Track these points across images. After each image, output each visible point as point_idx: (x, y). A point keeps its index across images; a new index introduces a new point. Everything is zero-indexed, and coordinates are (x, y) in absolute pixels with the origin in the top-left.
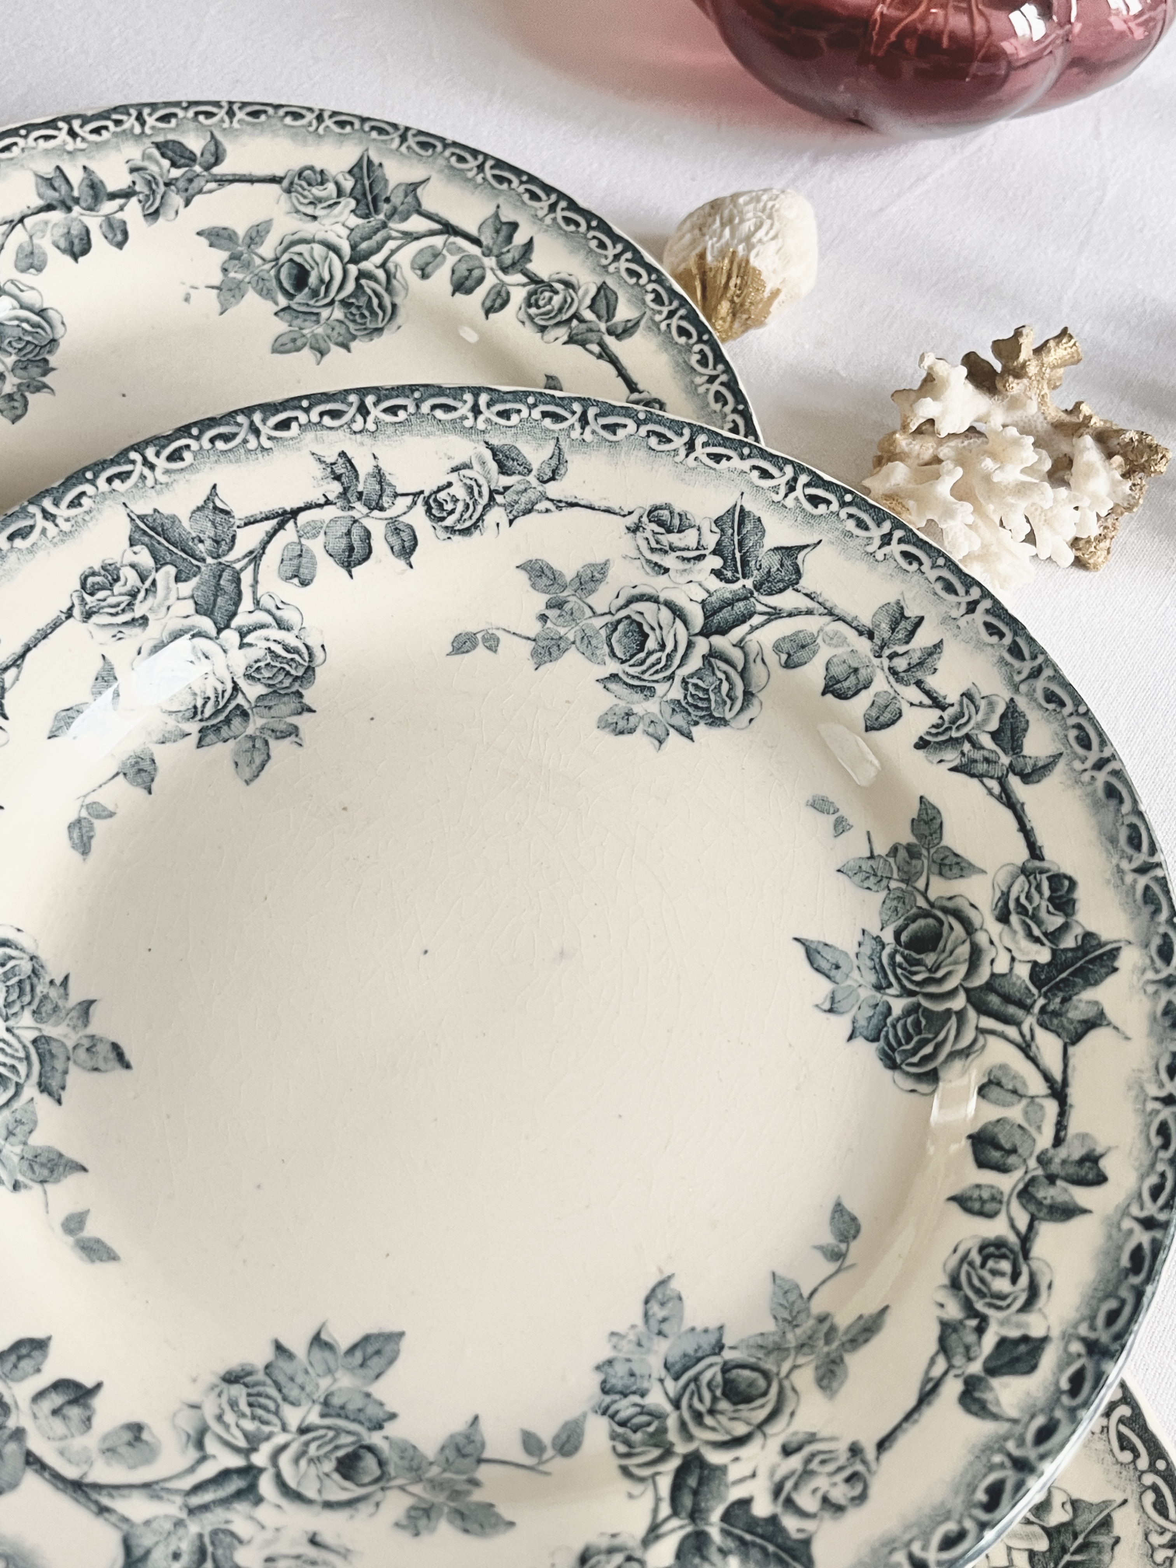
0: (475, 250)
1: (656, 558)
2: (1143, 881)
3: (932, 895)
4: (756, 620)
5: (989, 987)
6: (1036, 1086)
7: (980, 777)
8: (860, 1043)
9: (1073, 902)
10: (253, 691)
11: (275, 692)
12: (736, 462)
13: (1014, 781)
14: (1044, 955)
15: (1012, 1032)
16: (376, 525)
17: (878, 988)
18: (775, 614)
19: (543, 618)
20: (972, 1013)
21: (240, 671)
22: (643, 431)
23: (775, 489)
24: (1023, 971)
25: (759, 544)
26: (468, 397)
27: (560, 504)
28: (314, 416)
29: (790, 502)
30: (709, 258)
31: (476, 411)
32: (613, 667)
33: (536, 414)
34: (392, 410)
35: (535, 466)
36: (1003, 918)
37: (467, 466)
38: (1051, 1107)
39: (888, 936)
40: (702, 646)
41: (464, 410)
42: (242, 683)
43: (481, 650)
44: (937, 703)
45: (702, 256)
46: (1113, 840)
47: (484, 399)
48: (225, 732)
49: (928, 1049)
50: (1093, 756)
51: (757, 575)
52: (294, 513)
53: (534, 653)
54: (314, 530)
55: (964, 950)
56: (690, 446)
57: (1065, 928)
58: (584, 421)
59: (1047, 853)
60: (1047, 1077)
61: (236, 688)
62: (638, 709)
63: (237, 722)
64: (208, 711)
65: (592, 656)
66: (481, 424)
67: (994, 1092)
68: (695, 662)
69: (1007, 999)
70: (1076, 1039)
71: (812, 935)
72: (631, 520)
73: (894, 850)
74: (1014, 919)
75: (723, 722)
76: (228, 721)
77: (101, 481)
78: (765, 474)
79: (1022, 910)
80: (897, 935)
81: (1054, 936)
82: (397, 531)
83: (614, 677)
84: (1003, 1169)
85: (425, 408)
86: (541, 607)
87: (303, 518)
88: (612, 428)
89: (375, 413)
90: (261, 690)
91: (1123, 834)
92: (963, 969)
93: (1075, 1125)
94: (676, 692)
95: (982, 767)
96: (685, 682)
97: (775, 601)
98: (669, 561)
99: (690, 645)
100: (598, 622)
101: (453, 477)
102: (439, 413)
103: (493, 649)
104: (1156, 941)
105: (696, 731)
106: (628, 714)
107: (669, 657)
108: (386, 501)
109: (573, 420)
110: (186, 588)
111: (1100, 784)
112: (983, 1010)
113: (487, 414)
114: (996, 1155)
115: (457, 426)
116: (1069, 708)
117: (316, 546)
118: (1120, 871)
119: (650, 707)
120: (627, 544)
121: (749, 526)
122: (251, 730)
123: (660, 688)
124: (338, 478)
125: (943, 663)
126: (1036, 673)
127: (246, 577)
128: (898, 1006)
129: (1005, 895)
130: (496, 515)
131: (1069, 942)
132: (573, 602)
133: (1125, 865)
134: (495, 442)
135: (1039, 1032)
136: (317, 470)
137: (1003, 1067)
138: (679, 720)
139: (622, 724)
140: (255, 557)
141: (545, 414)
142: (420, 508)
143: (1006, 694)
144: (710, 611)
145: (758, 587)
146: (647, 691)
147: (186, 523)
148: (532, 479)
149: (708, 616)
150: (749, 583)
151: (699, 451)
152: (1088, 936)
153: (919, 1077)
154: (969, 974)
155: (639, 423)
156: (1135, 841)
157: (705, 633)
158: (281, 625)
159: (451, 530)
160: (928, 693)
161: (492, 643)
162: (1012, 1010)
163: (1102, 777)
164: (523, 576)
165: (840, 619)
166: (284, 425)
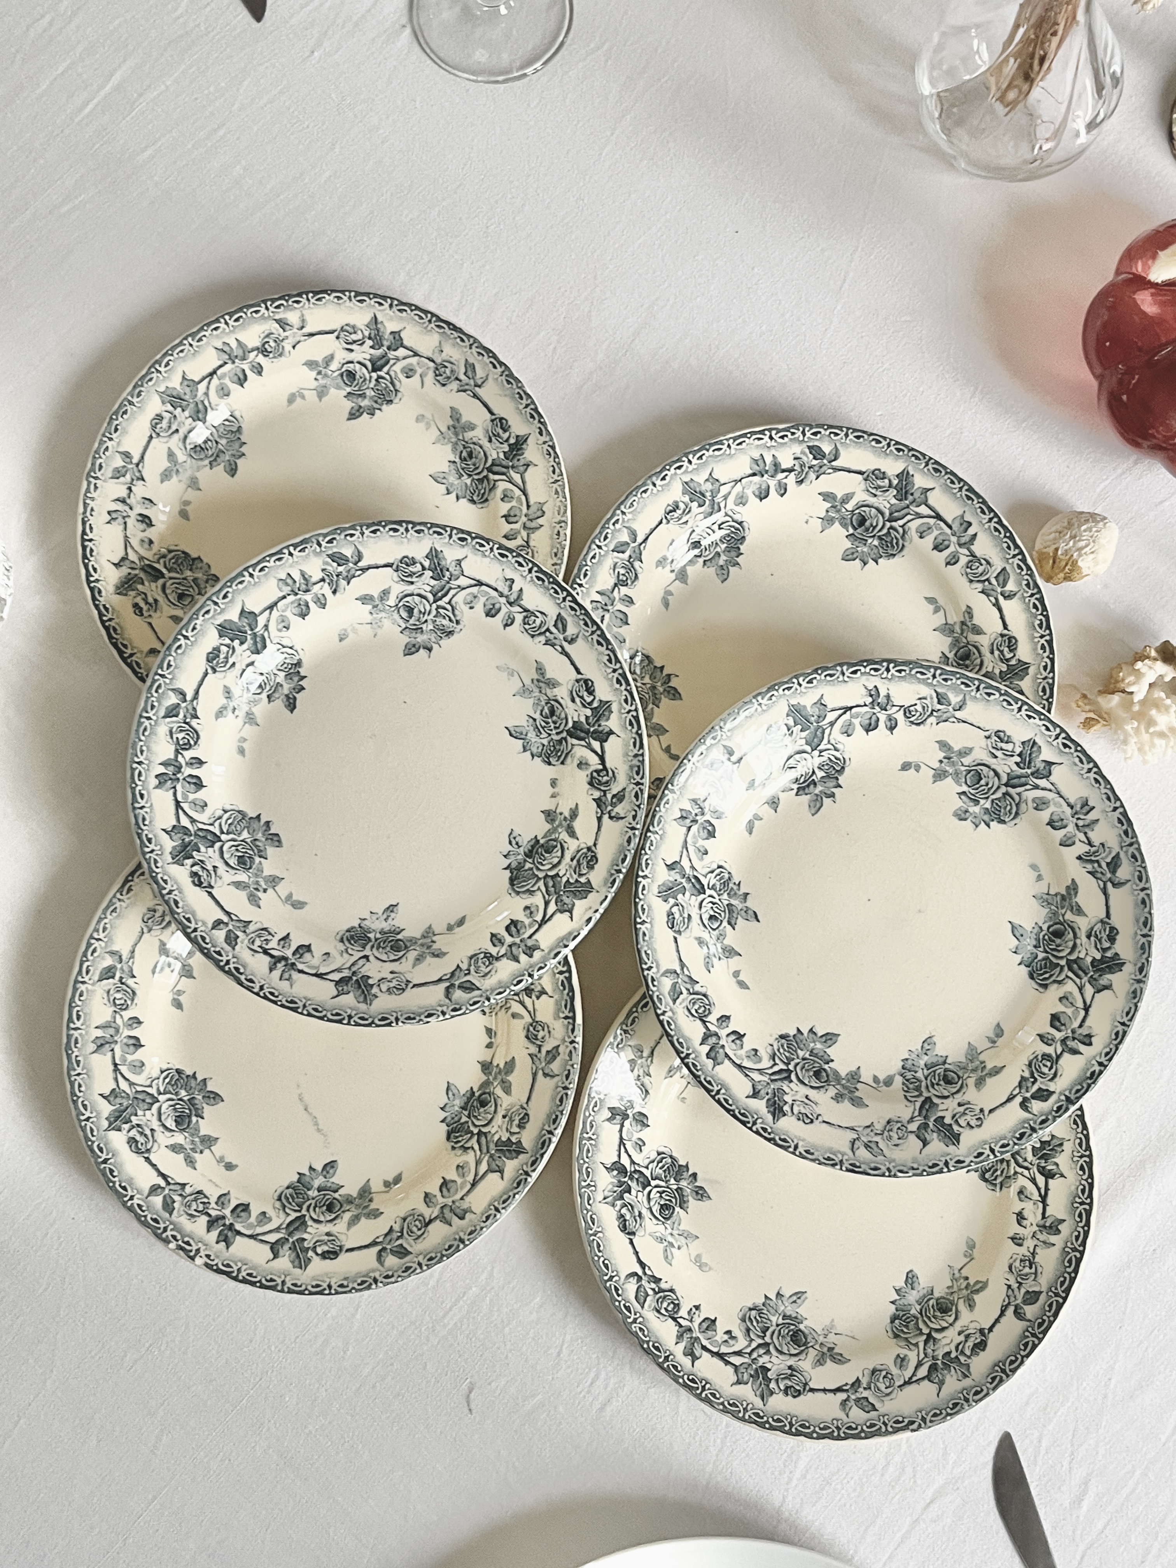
0: (948, 531)
1: (994, 751)
2: (1143, 940)
3: (1066, 917)
4: (1028, 787)
5: (1075, 961)
6: (1080, 1004)
7: (1097, 878)
8: (1022, 967)
9: (1115, 940)
10: (820, 774)
11: (828, 776)
12: (1037, 721)
13: (1109, 885)
14: (1098, 956)
15: (1078, 981)
16: (882, 717)
17: (1035, 947)
18: (1036, 787)
19: (941, 762)
20: (1066, 968)
21: (816, 765)
22: (1002, 698)
23: (1050, 736)
24: (1089, 959)
25: (1037, 756)
26: (932, 670)
27: (960, 721)
28: (868, 670)
29: (1055, 743)
30: (1060, 552)
31: (934, 676)
32: (965, 788)
33: (959, 682)
34: (900, 671)
35: (953, 703)
36: (1089, 937)
37: (925, 698)
38: (1083, 1013)
39: (1045, 927)
40: (1003, 789)
41: (929, 675)
42: (817, 770)
43: (912, 770)
44: (1090, 844)
45: (1057, 550)
46: (1137, 921)
47: (938, 672)
48: (807, 791)
49: (1047, 976)
50: (1142, 885)
51: (1033, 769)
52: (851, 708)
53: (934, 776)
54: (857, 716)
55: (1071, 944)
56: (1020, 709)
57: (1109, 948)
58: (978, 689)
59: (1112, 917)
60: (1085, 1002)
61: (814, 772)
62: (971, 810)
63: (812, 786)
64: (802, 780)
65: (958, 782)
66: (935, 682)
67: (1064, 1001)
68: (999, 795)
69: (1080, 968)
70: (1099, 991)
71: (1016, 921)
72: (987, 734)
73: (1056, 895)
74: (1092, 939)
75: (1003, 822)
76: (808, 786)
77: (781, 691)
78: (1048, 729)
79: (1096, 936)
80: (1049, 928)
81: (1105, 950)
82: (890, 720)
83: (964, 793)
84: (1059, 1030)
85: (913, 672)
86: (941, 758)
87: (854, 710)
88: (989, 694)
89: (893, 671)
90: (823, 774)
91: (1143, 919)
92: (1068, 950)
93: (1088, 1023)
94: (988, 805)
95: (1099, 875)
96: (993, 801)
97: (1038, 782)
98: (999, 753)
99: (998, 788)
100: (963, 768)
101: (918, 702)
102: (919, 675)
103: (917, 771)
104: (1139, 965)
105: (992, 824)
106: (967, 811)
107: (989, 789)
108: (888, 707)
109: (974, 687)
110: (804, 734)
111: (1140, 898)
112: (1070, 969)
113: (938, 678)
114: (1058, 1024)
115: (925, 682)
116: (1139, 863)
117: (856, 722)
118: (1136, 933)
119: (976, 809)
120: (984, 743)
121: (1035, 749)
122: (817, 791)
123: (982, 802)
124: (871, 696)
125: (1097, 827)
126: (1131, 845)
127: (827, 732)
128: (1041, 956)
129: (1092, 929)
130: (932, 720)
131: (1109, 954)
132: (955, 759)
133: (1139, 932)
134: (939, 690)
135: (1087, 985)
136: (864, 692)
137: (1071, 993)
138: (986, 818)
139: (963, 816)
140: (832, 724)
141: (963, 683)
142: (902, 712)
143: (1116, 849)
144: (1010, 777)
145: (1032, 774)
146: (976, 802)
147: (809, 709)
148: (950, 708)
149: (1009, 780)
150: (1029, 771)
151: (1023, 712)
152: (1116, 954)
153: (1041, 985)
154: (1070, 954)
155: (1001, 695)
156: (1145, 924)
157: (1006, 785)
158: (836, 750)
159: (912, 722)
160: (1088, 838)
161: (918, 768)
162: (1081, 973)
163: (1142, 894)
164: (937, 745)
165: (1061, 797)
166: (855, 672)
